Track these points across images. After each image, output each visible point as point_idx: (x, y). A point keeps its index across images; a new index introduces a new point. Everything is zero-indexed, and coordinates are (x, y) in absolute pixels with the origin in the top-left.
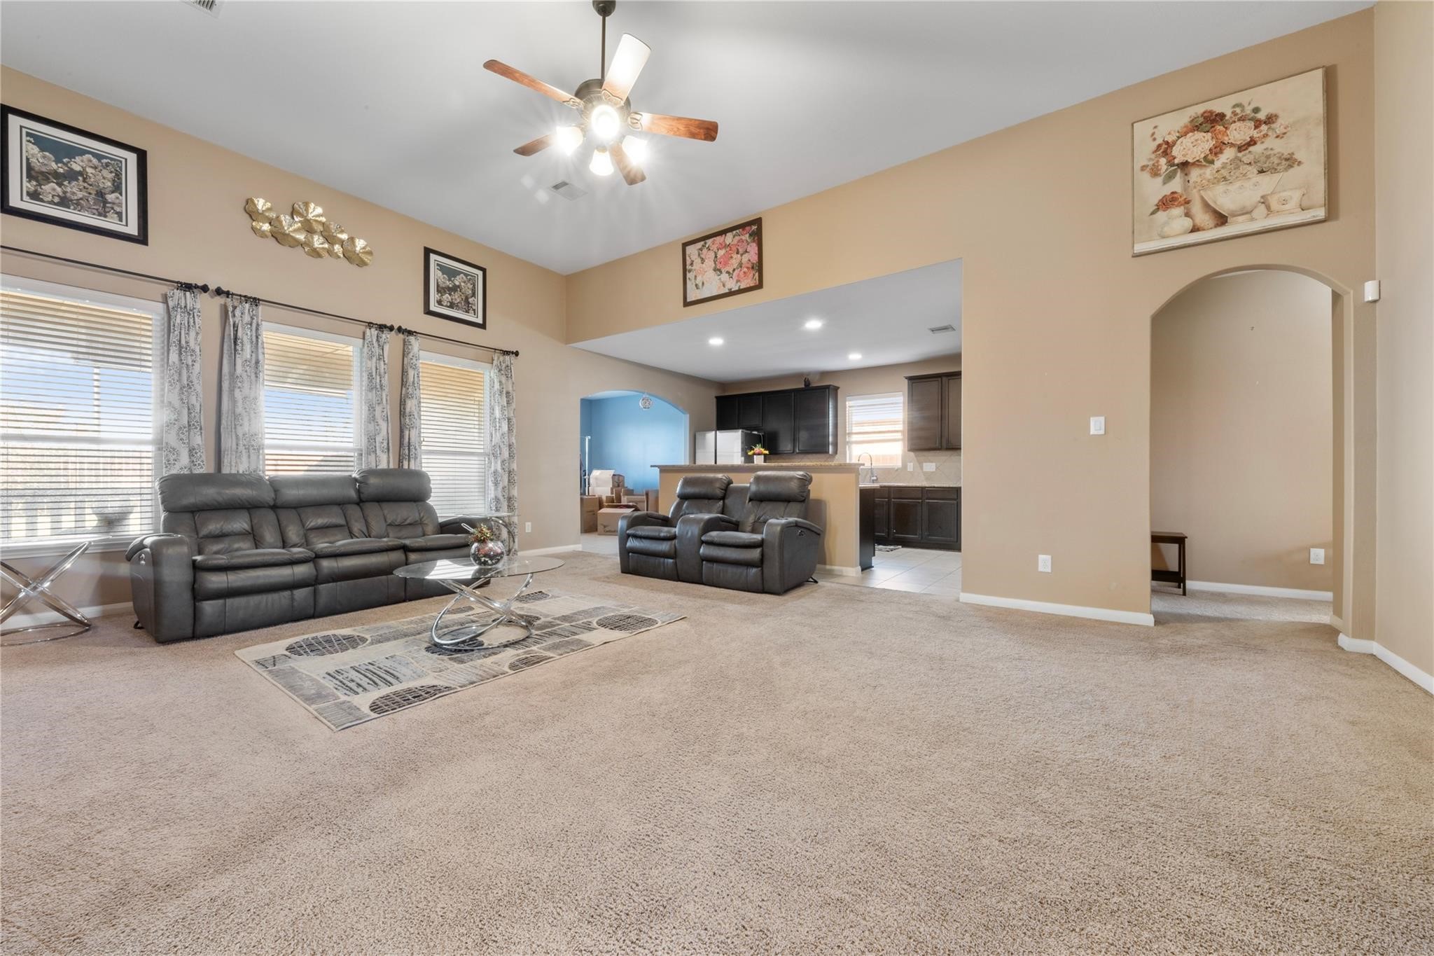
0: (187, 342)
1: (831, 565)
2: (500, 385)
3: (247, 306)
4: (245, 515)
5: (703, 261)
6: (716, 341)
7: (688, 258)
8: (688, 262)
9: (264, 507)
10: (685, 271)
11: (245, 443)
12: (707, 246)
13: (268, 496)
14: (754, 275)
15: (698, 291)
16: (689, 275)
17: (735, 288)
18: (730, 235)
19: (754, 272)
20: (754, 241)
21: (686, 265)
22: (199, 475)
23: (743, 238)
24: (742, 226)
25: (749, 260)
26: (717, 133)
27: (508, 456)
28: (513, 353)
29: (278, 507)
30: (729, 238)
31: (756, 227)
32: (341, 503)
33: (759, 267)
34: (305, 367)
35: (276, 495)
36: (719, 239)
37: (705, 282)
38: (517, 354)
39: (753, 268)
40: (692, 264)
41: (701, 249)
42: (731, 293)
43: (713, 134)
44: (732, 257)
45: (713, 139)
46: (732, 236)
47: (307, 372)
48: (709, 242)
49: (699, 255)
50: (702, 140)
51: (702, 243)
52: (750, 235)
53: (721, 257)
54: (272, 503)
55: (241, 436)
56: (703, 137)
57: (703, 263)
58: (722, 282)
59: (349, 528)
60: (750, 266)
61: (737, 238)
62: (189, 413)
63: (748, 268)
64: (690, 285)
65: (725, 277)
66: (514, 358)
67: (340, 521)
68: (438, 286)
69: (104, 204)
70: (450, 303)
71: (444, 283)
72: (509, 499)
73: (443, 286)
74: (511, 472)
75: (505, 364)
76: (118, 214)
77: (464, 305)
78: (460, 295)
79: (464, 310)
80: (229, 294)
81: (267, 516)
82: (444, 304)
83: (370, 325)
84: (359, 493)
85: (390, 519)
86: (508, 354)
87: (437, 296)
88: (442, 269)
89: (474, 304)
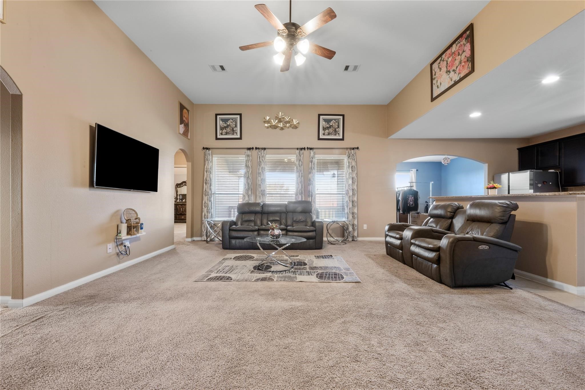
0: (248, 165)
1: (552, 278)
2: (349, 163)
3: (262, 151)
4: (254, 215)
5: (440, 69)
6: (475, 115)
7: (433, 72)
8: (433, 74)
9: (259, 213)
10: (432, 79)
11: (262, 193)
12: (442, 59)
13: (258, 209)
14: (468, 65)
15: (438, 89)
16: (434, 82)
17: (458, 79)
18: (454, 46)
19: (468, 63)
20: (468, 42)
21: (432, 76)
22: (250, 203)
23: (462, 43)
24: (461, 36)
25: (466, 56)
26: (334, 12)
27: (352, 195)
28: (356, 148)
30: (454, 48)
31: (469, 32)
32: (280, 213)
33: (472, 59)
34: (281, 167)
35: (262, 209)
36: (449, 52)
37: (442, 82)
38: (358, 148)
39: (468, 60)
40: (435, 74)
41: (439, 63)
42: (456, 83)
43: (333, 14)
44: (455, 60)
45: (335, 16)
46: (455, 45)
47: (281, 169)
48: (443, 56)
49: (439, 66)
50: (331, 20)
51: (440, 59)
52: (466, 39)
53: (450, 62)
54: (261, 212)
55: (260, 191)
56: (330, 19)
57: (440, 71)
58: (450, 78)
59: (280, 222)
60: (466, 60)
61: (459, 45)
62: (248, 185)
63: (464, 62)
64: (435, 87)
65: (452, 73)
66: (356, 150)
67: (278, 219)
68: (323, 128)
69: (233, 132)
70: (328, 133)
71: (326, 126)
72: (353, 213)
73: (326, 127)
74: (353, 201)
75: (352, 154)
76: (236, 133)
77: (334, 133)
78: (333, 129)
79: (334, 135)
80: (259, 148)
81: (259, 216)
82: (326, 134)
83: (297, 149)
84: (286, 209)
85: (294, 219)
86: (353, 149)
87: (323, 132)
88: (325, 120)
89: (339, 131)
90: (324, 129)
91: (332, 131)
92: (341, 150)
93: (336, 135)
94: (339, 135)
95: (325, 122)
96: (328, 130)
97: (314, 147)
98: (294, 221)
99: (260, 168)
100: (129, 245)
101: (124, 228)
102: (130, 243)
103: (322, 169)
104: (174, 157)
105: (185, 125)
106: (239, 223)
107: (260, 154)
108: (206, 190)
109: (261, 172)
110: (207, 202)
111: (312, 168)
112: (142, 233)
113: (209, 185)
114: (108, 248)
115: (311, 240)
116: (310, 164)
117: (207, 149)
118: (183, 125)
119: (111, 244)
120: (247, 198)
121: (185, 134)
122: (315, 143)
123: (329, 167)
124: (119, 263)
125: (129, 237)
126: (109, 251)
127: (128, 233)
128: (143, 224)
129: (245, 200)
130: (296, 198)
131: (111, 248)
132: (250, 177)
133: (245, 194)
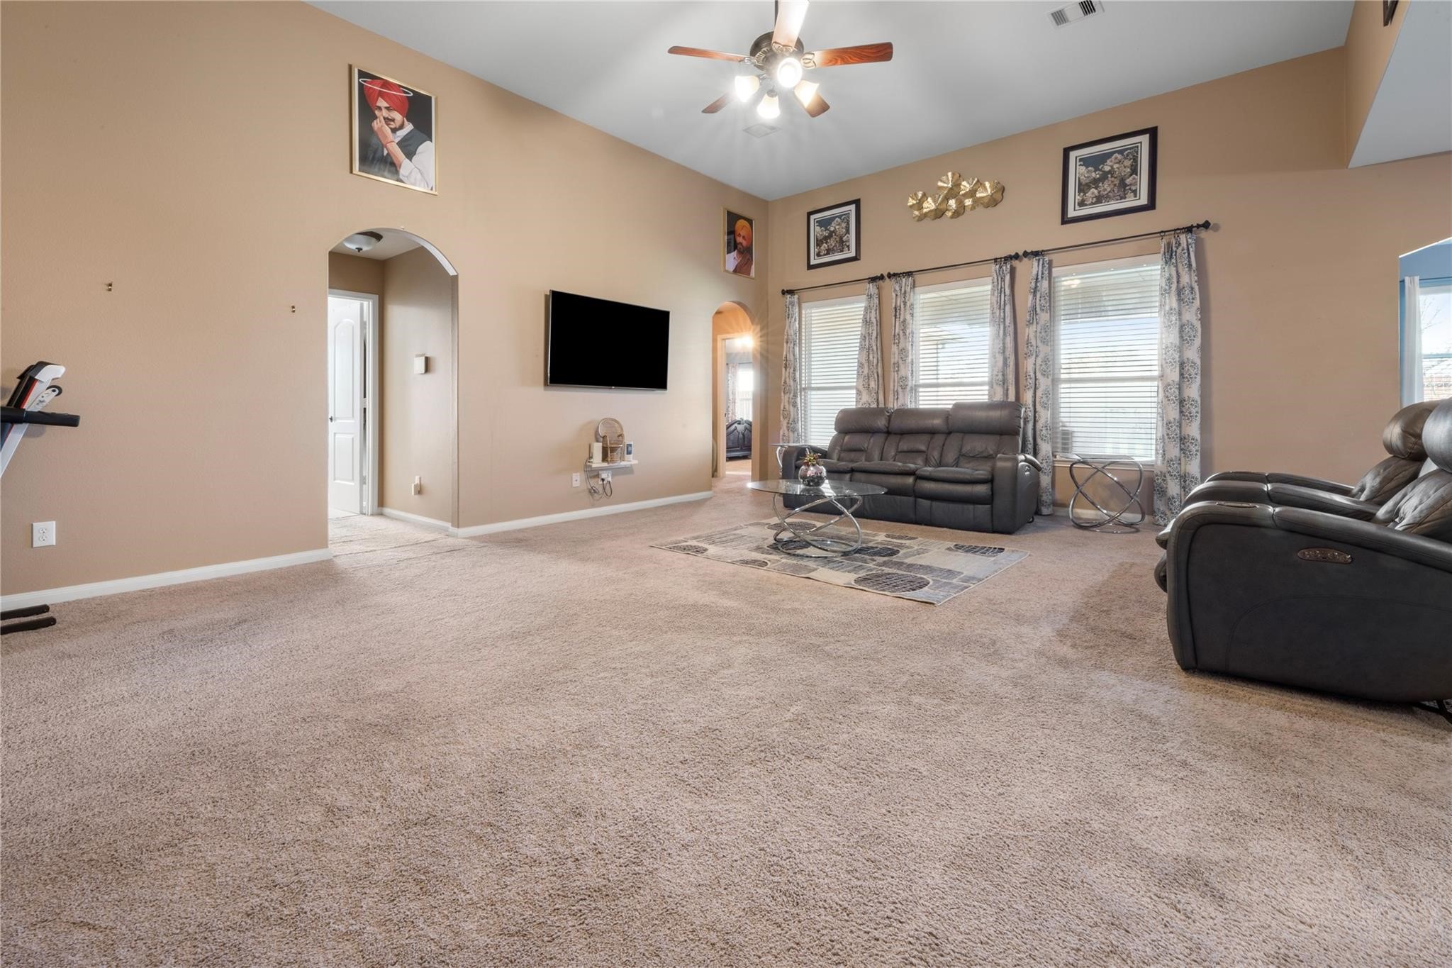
0: (870, 318)
3: (904, 280)
4: (870, 437)
9: (880, 432)
11: (902, 384)
13: (881, 423)
27: (1178, 380)
28: (1198, 226)
29: (885, 433)
32: (932, 432)
35: (889, 423)
38: (1206, 225)
54: (886, 430)
62: (868, 366)
66: (1204, 234)
67: (923, 448)
68: (1080, 184)
69: (842, 245)
70: (1096, 197)
71: (1088, 177)
72: (1182, 439)
73: (1088, 181)
74: (1182, 402)
75: (1180, 248)
76: (848, 247)
77: (1118, 192)
78: (1112, 182)
79: (1118, 197)
80: (895, 275)
81: (879, 439)
82: (1088, 203)
83: (996, 260)
84: (947, 424)
85: (964, 451)
86: (1189, 230)
87: (1078, 197)
88: (1086, 162)
89: (1135, 184)
90: (1082, 187)
91: (1109, 190)
92: (1144, 242)
93: (1125, 198)
94: (1136, 196)
95: (1087, 167)
96: (1096, 188)
97: (1045, 249)
98: (963, 455)
99: (897, 324)
100: (610, 479)
101: (597, 448)
102: (613, 476)
103: (1082, 308)
104: (711, 319)
105: (740, 253)
106: (835, 456)
107: (898, 289)
108: (785, 382)
109: (901, 332)
110: (787, 407)
111: (1038, 309)
112: (630, 461)
113: (792, 370)
114: (574, 479)
115: (980, 506)
116: (1031, 297)
117: (791, 292)
118: (734, 254)
119: (578, 474)
120: (865, 397)
121: (742, 269)
122: (1050, 234)
123: (1104, 299)
124: (593, 506)
125: (605, 464)
126: (576, 484)
127: (605, 458)
128: (631, 445)
129: (862, 401)
130: (990, 396)
131: (578, 479)
132: (875, 348)
133: (861, 388)
